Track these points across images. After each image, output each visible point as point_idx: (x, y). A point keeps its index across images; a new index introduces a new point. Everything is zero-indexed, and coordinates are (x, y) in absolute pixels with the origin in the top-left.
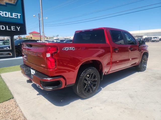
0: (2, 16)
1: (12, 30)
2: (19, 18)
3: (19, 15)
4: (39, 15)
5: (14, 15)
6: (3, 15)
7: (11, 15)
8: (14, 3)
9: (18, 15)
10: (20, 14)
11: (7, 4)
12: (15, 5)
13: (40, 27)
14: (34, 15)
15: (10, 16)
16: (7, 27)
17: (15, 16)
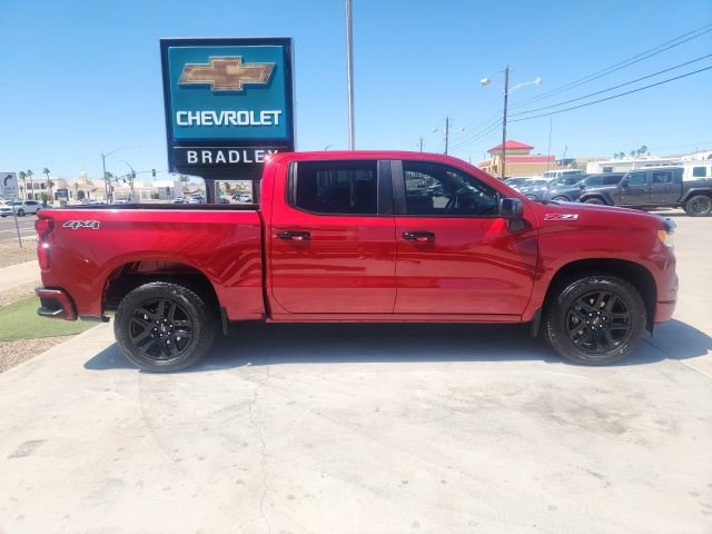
0: (235, 123)
1: (257, 161)
2: (276, 122)
3: (276, 113)
4: (507, 73)
5: (262, 117)
6: (236, 120)
7: (257, 118)
8: (265, 80)
9: (273, 115)
10: (280, 112)
11: (246, 86)
12: (268, 86)
13: (505, 124)
14: (484, 80)
15: (253, 123)
16: (245, 152)
17: (265, 120)
